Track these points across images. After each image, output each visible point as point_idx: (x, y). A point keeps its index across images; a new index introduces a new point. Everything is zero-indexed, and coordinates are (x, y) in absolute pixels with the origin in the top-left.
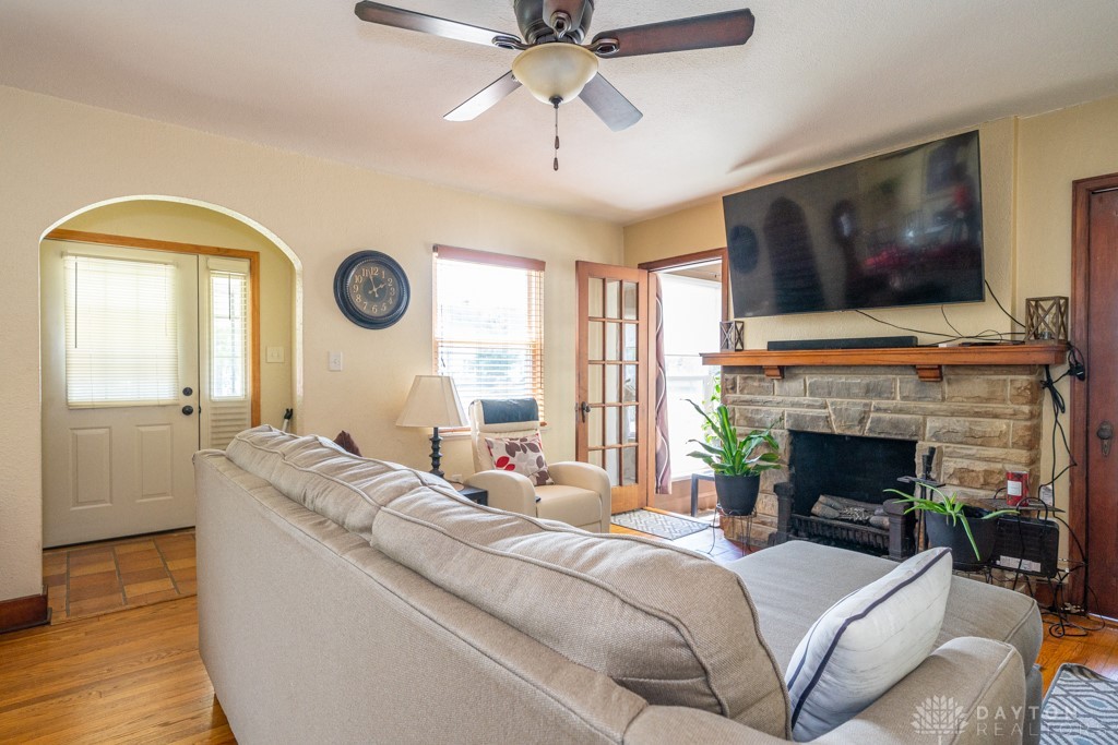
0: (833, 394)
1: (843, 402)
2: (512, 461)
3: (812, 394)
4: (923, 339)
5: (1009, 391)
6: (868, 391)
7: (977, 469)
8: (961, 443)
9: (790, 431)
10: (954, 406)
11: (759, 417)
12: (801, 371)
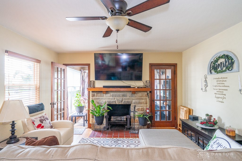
0: (117, 96)
1: (118, 98)
2: (43, 125)
3: (112, 97)
4: (132, 86)
5: (144, 95)
6: (123, 96)
7: (140, 108)
8: (138, 104)
9: (107, 104)
10: (137, 98)
11: (100, 102)
12: (110, 92)
